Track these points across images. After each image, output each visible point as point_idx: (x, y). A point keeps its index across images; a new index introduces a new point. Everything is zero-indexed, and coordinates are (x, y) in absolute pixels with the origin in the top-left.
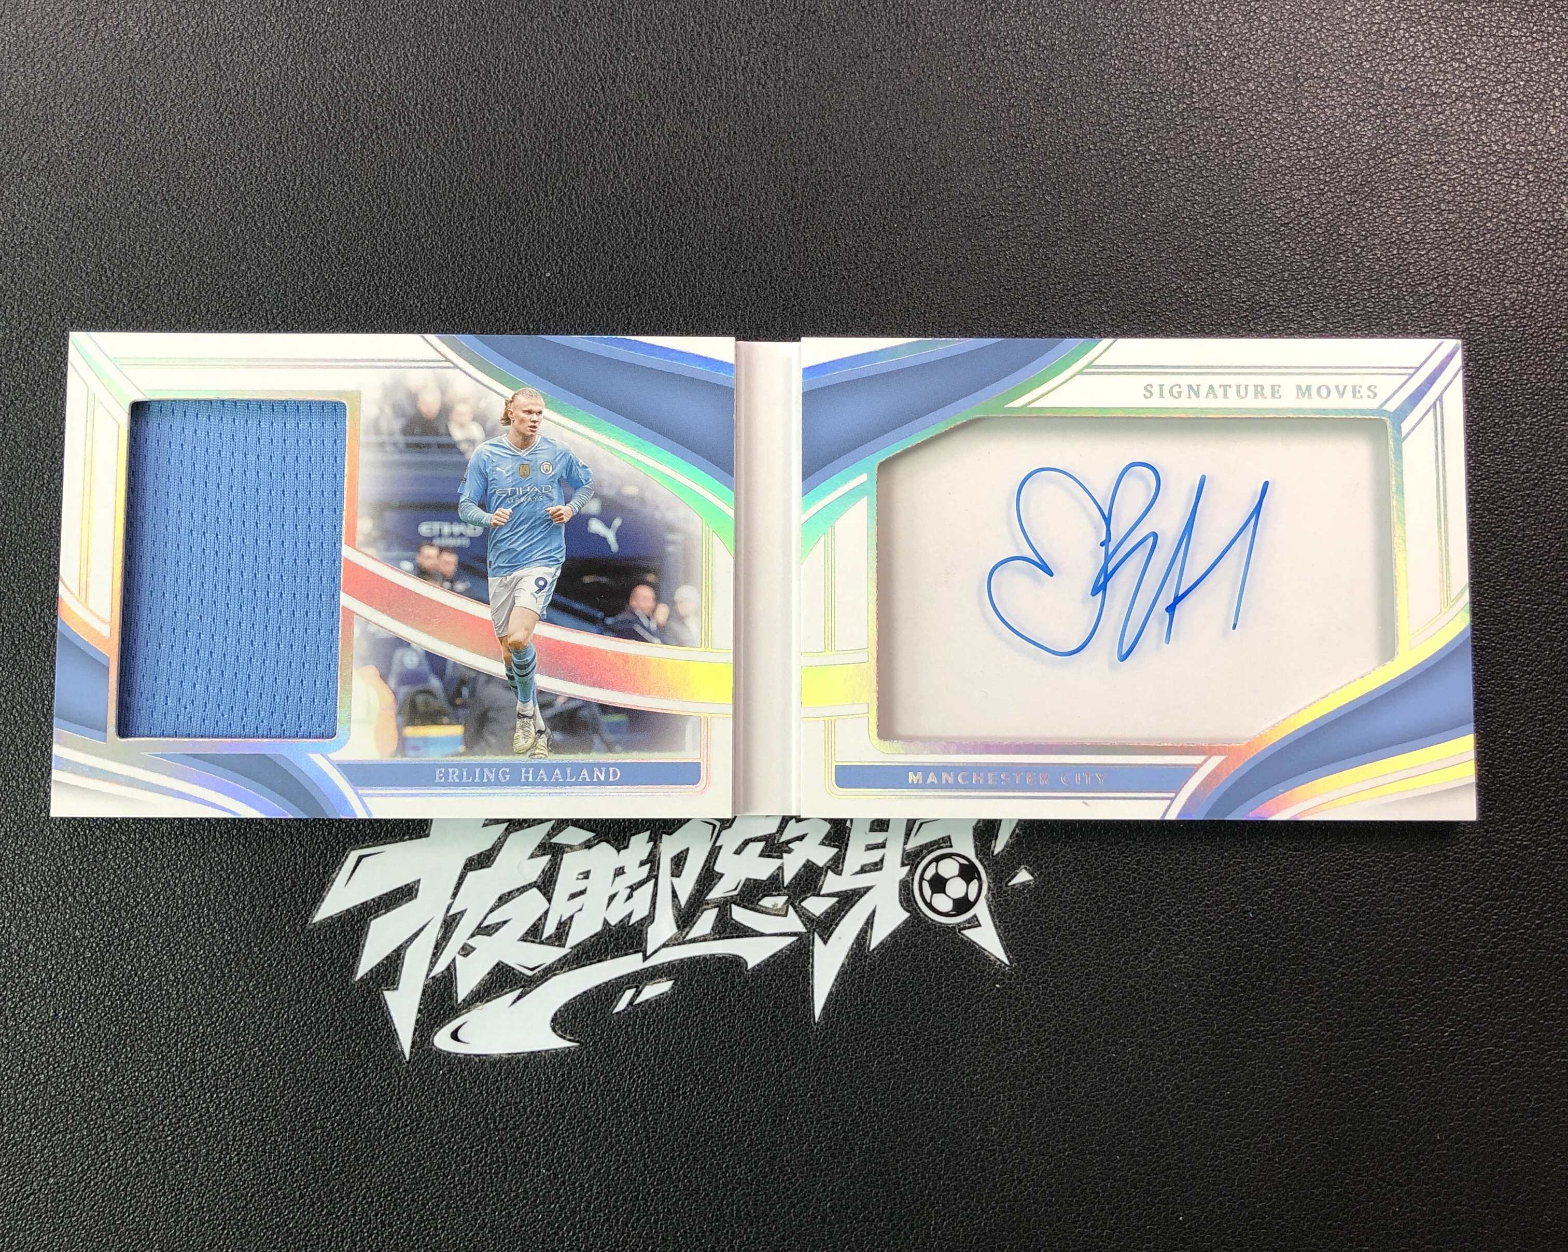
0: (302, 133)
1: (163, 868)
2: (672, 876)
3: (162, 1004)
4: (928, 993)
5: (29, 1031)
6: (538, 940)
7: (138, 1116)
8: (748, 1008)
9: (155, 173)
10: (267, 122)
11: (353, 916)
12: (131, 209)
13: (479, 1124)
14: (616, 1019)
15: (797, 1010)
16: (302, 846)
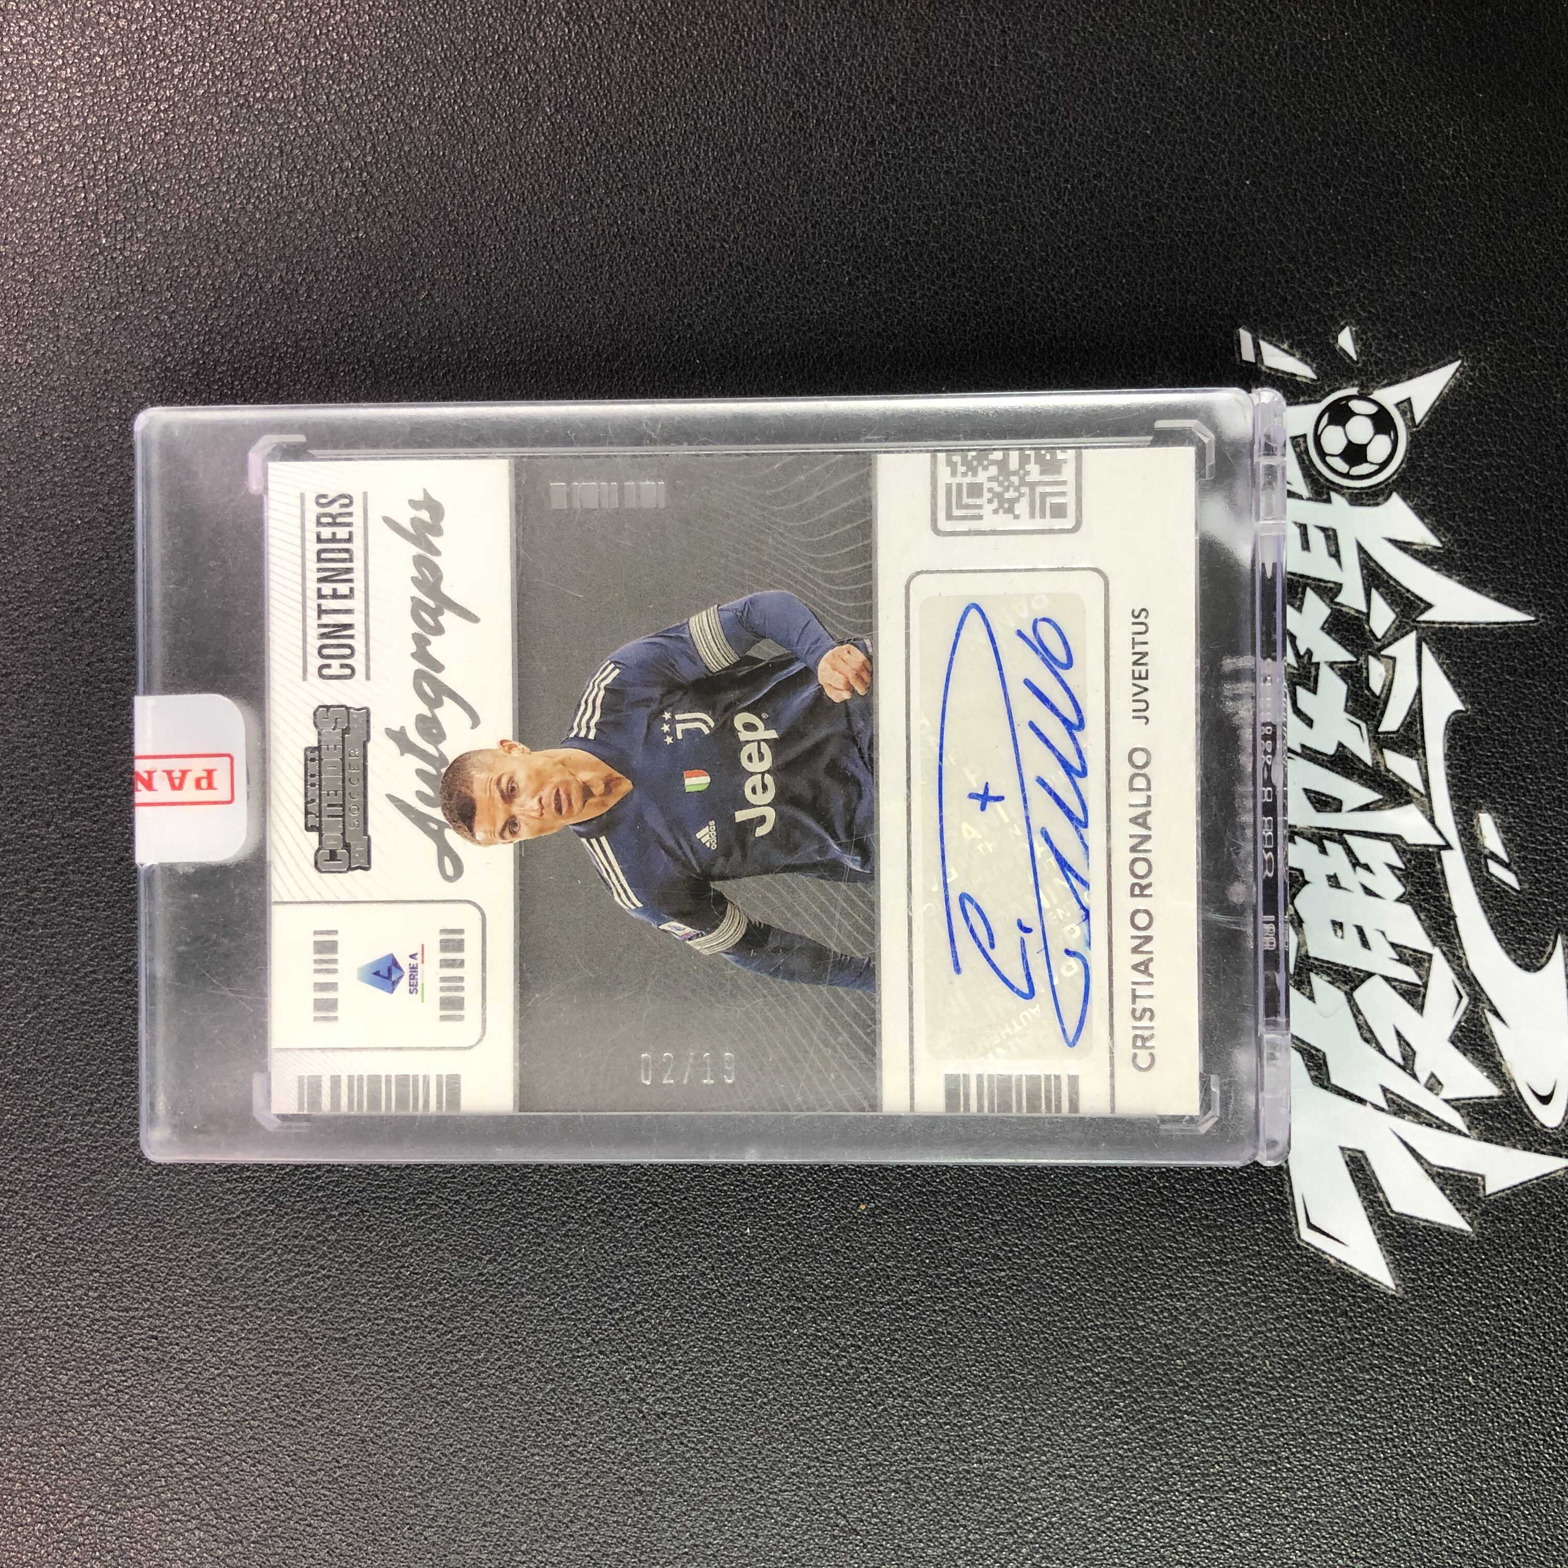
0: (331, 1310)
1: (1320, 1488)
2: (1339, 810)
3: (1501, 1488)
6: (1422, 989)
8: (1516, 709)
10: (315, 1357)
11: (1387, 1235)
12: (435, 1538)
14: (1526, 886)
15: (1518, 644)
16: (1294, 1304)
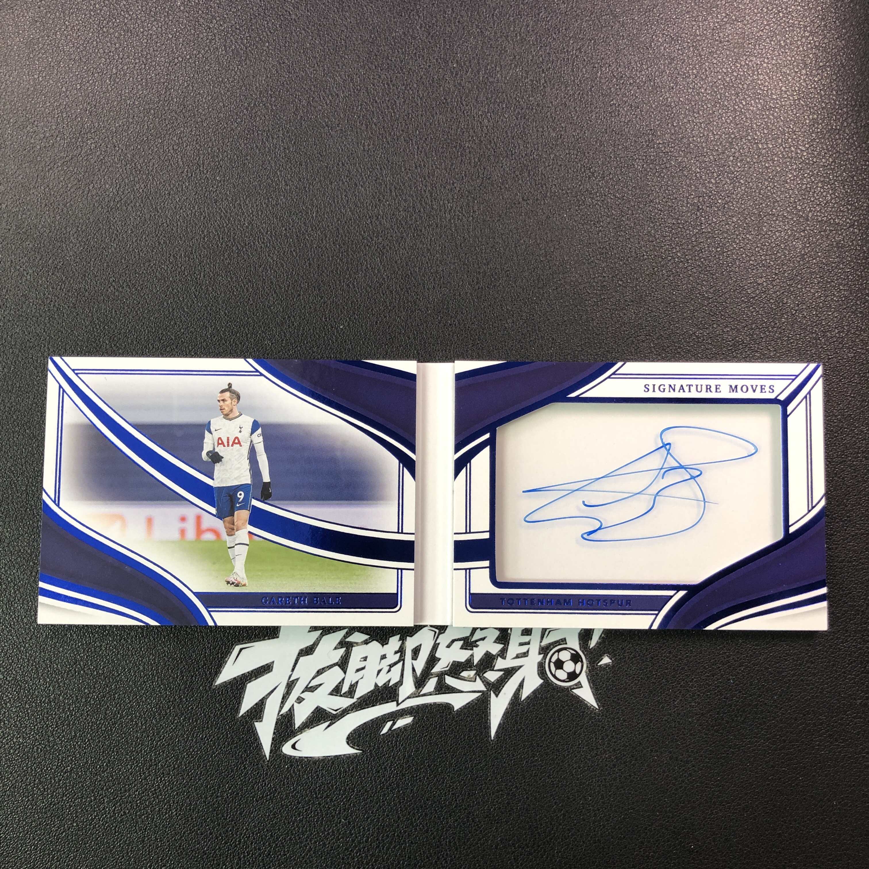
0: (204, 248)
1: (132, 655)
3: (134, 729)
4: (554, 724)
5: (61, 743)
7: (121, 790)
8: (455, 732)
9: (122, 270)
10: (185, 241)
12: (110, 291)
13: (307, 795)
14: (382, 737)
15: (482, 733)
16: (209, 643)
